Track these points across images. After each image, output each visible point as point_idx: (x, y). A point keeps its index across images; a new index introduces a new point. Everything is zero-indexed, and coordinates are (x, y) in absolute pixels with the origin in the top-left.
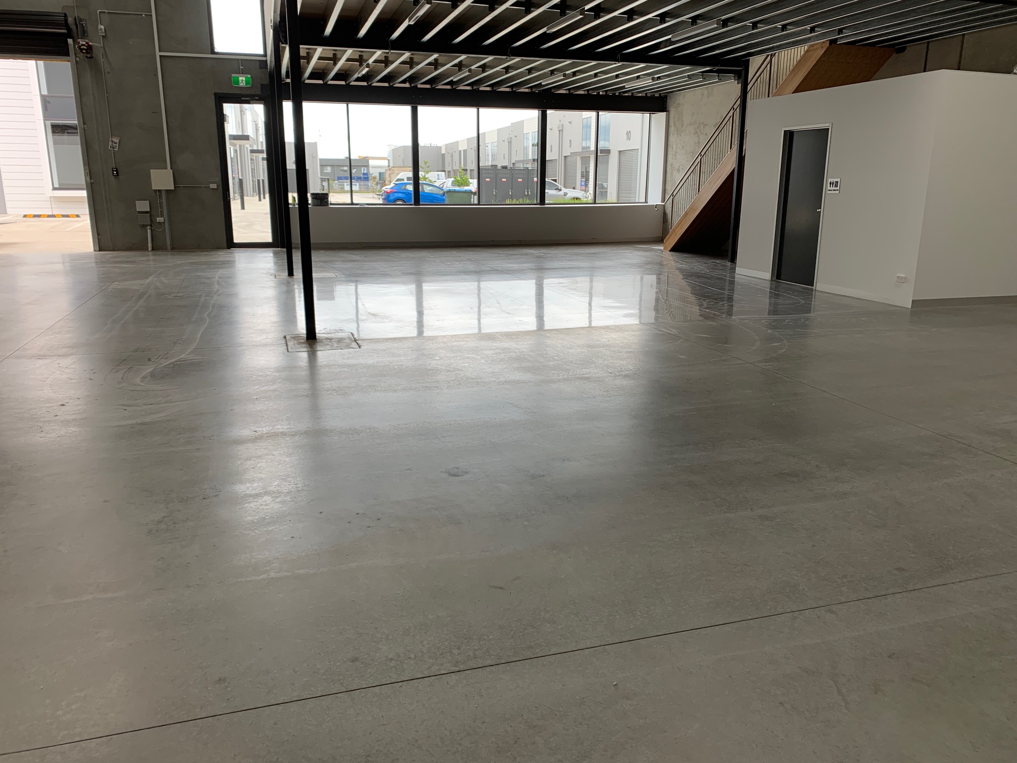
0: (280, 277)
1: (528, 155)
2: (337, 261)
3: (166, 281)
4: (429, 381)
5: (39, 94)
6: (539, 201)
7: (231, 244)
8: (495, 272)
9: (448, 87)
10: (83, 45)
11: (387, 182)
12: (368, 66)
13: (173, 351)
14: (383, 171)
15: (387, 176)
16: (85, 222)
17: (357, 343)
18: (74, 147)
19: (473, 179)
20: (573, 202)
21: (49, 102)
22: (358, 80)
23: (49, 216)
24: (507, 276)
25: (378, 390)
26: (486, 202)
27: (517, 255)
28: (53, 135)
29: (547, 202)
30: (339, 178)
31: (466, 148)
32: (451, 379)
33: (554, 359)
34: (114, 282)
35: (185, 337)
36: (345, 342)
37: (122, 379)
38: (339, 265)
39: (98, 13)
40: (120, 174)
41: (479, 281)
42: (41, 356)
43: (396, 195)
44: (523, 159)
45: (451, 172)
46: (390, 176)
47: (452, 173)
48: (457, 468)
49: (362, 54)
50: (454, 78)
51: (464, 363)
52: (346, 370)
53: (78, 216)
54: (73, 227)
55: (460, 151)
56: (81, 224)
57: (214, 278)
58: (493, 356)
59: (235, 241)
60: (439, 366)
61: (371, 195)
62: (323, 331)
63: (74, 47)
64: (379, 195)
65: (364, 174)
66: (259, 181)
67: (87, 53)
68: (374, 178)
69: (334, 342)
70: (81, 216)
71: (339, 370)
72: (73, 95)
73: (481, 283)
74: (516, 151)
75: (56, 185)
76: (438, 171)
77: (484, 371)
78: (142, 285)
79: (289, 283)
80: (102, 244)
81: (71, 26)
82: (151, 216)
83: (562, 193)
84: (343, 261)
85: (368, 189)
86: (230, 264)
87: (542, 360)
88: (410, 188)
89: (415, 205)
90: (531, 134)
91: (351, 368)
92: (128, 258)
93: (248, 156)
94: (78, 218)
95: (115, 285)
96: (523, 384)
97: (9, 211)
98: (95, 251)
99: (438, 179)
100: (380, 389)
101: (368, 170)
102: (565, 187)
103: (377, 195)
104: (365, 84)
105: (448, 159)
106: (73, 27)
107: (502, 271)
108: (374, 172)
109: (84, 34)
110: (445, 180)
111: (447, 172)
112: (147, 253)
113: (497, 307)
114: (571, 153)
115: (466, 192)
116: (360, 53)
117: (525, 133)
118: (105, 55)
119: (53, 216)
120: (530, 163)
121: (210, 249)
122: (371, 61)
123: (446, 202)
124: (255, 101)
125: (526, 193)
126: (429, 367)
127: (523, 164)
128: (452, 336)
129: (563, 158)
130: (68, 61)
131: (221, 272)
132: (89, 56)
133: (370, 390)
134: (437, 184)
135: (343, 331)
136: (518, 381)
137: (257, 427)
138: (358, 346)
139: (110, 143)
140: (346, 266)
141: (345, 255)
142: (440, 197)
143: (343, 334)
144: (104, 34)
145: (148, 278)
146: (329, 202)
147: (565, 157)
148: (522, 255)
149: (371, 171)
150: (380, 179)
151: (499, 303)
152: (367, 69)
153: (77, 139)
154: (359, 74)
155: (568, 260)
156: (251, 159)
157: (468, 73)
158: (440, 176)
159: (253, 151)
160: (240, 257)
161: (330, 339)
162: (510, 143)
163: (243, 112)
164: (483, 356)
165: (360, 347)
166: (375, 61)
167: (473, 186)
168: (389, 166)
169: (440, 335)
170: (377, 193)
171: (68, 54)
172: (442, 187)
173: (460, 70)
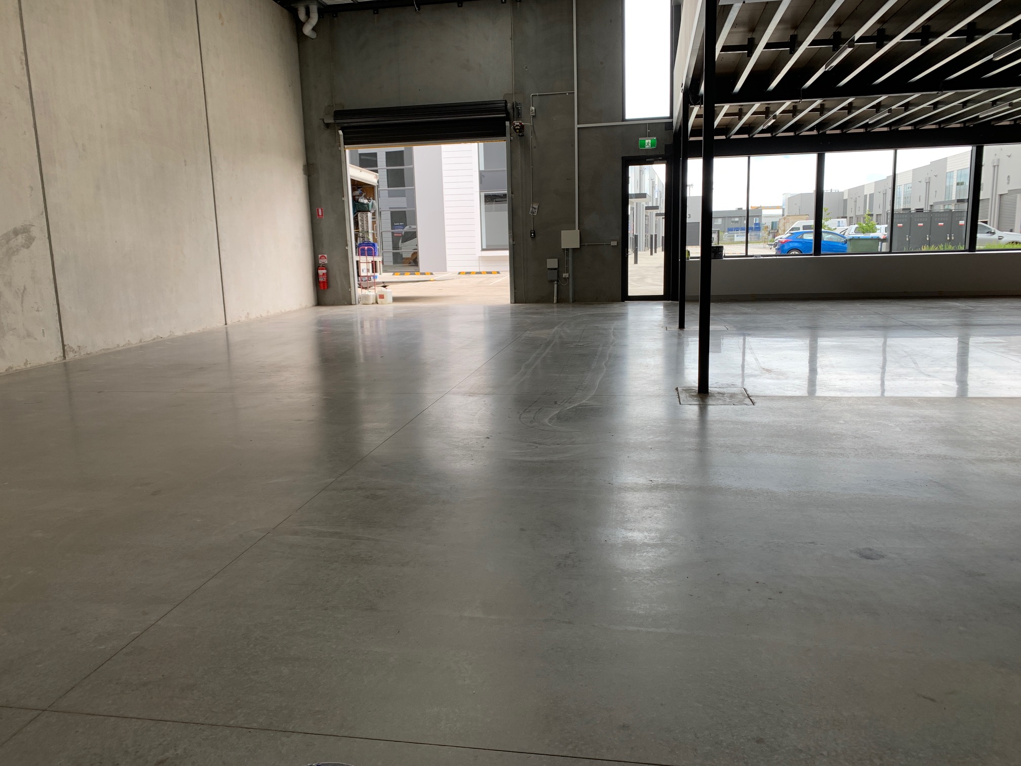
0: (671, 329)
1: (950, 194)
2: (728, 314)
3: (568, 331)
4: (833, 446)
5: (478, 170)
6: (967, 247)
7: (625, 297)
8: (909, 327)
9: (862, 130)
10: (517, 126)
11: (780, 231)
12: (775, 117)
13: (575, 396)
14: (776, 220)
15: (781, 225)
16: (505, 278)
17: (751, 400)
18: (502, 213)
19: (880, 225)
20: (1011, 247)
21: (484, 176)
22: (763, 131)
23: (477, 273)
24: (925, 332)
25: (775, 452)
26: (897, 250)
27: (937, 308)
28: (485, 204)
29: (977, 247)
30: (730, 230)
31: (872, 192)
32: (860, 447)
33: (993, 434)
34: (526, 331)
35: (585, 384)
36: (737, 398)
37: (534, 419)
38: (730, 317)
39: (531, 96)
40: (536, 235)
41: (885, 337)
42: (472, 394)
43: (791, 245)
44: (943, 200)
45: (854, 218)
46: (784, 225)
47: (854, 220)
48: (870, 550)
49: (769, 106)
50: (870, 120)
51: (874, 430)
52: (740, 427)
53: (498, 273)
54: (494, 283)
55: (866, 196)
56: (500, 280)
57: (611, 329)
58: (910, 424)
59: (630, 294)
60: (844, 431)
61: (761, 245)
62: (715, 386)
63: (510, 127)
64: (771, 245)
65: (756, 224)
66: (652, 236)
67: (520, 132)
68: (767, 227)
69: (727, 396)
70: (500, 272)
71: (732, 426)
72: (506, 169)
73: (888, 339)
74: (936, 192)
75: (484, 247)
76: (838, 218)
77: (899, 441)
78: (549, 334)
79: (679, 335)
80: (517, 297)
81: (509, 111)
82: (558, 272)
83: (995, 237)
84: (735, 314)
85: (759, 239)
86: (622, 316)
87: (975, 433)
88: (810, 237)
89: (814, 255)
90: (955, 172)
91: (745, 425)
92: (537, 310)
93: (643, 212)
94: (498, 274)
95: (528, 334)
96: (951, 461)
97: (448, 269)
98: (511, 303)
99: (839, 226)
100: (776, 450)
101: (760, 220)
102: (998, 229)
103: (769, 245)
104: (769, 135)
105: (850, 205)
106: (511, 111)
107: (918, 327)
108: (766, 222)
109: (519, 116)
110: (847, 227)
111: (848, 218)
112: (553, 305)
113: (913, 368)
114: (1009, 191)
115: (872, 239)
116: (767, 106)
117: (947, 171)
118: (534, 132)
119: (480, 273)
120: (953, 204)
121: (607, 301)
122: (778, 113)
123: (849, 251)
124: (659, 161)
125: (948, 238)
126: (832, 432)
127: (945, 205)
128: (859, 398)
129: (997, 197)
130: (505, 141)
131: (616, 324)
132: (521, 134)
133: (766, 451)
134: (837, 231)
135: (736, 386)
136: (945, 456)
137: (652, 477)
138: (751, 403)
139: (531, 209)
140: (737, 319)
141: (737, 307)
142: (840, 245)
143: (735, 389)
144: (534, 115)
145: (554, 328)
146: (723, 255)
147: (1001, 195)
148: (943, 308)
149: (764, 221)
150: (772, 229)
151: (915, 363)
152: (773, 121)
153: (505, 206)
154: (764, 126)
155: (1006, 315)
156: (646, 216)
157: (887, 114)
158: (841, 222)
159: (648, 208)
160: (632, 309)
161: (723, 394)
162: (928, 183)
163: (642, 172)
164: (897, 423)
165: (753, 403)
166: (783, 112)
167: (882, 231)
168: (783, 215)
169: (845, 396)
170: (769, 243)
171: (504, 134)
172: (844, 234)
173: (878, 111)
